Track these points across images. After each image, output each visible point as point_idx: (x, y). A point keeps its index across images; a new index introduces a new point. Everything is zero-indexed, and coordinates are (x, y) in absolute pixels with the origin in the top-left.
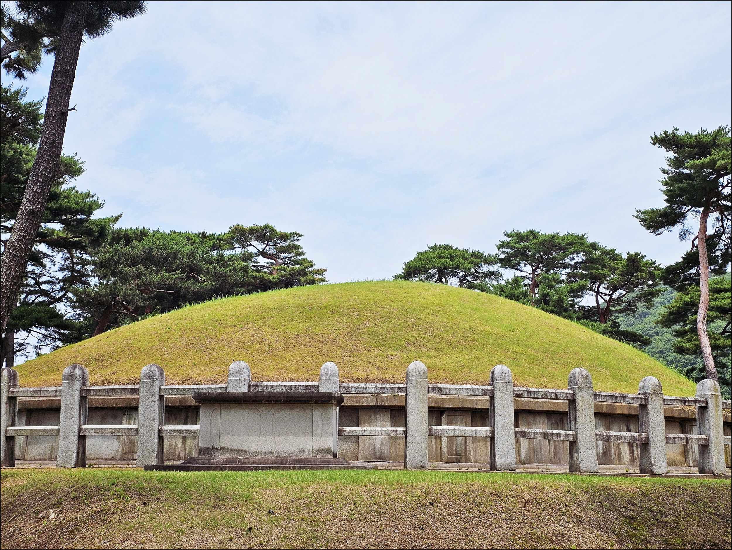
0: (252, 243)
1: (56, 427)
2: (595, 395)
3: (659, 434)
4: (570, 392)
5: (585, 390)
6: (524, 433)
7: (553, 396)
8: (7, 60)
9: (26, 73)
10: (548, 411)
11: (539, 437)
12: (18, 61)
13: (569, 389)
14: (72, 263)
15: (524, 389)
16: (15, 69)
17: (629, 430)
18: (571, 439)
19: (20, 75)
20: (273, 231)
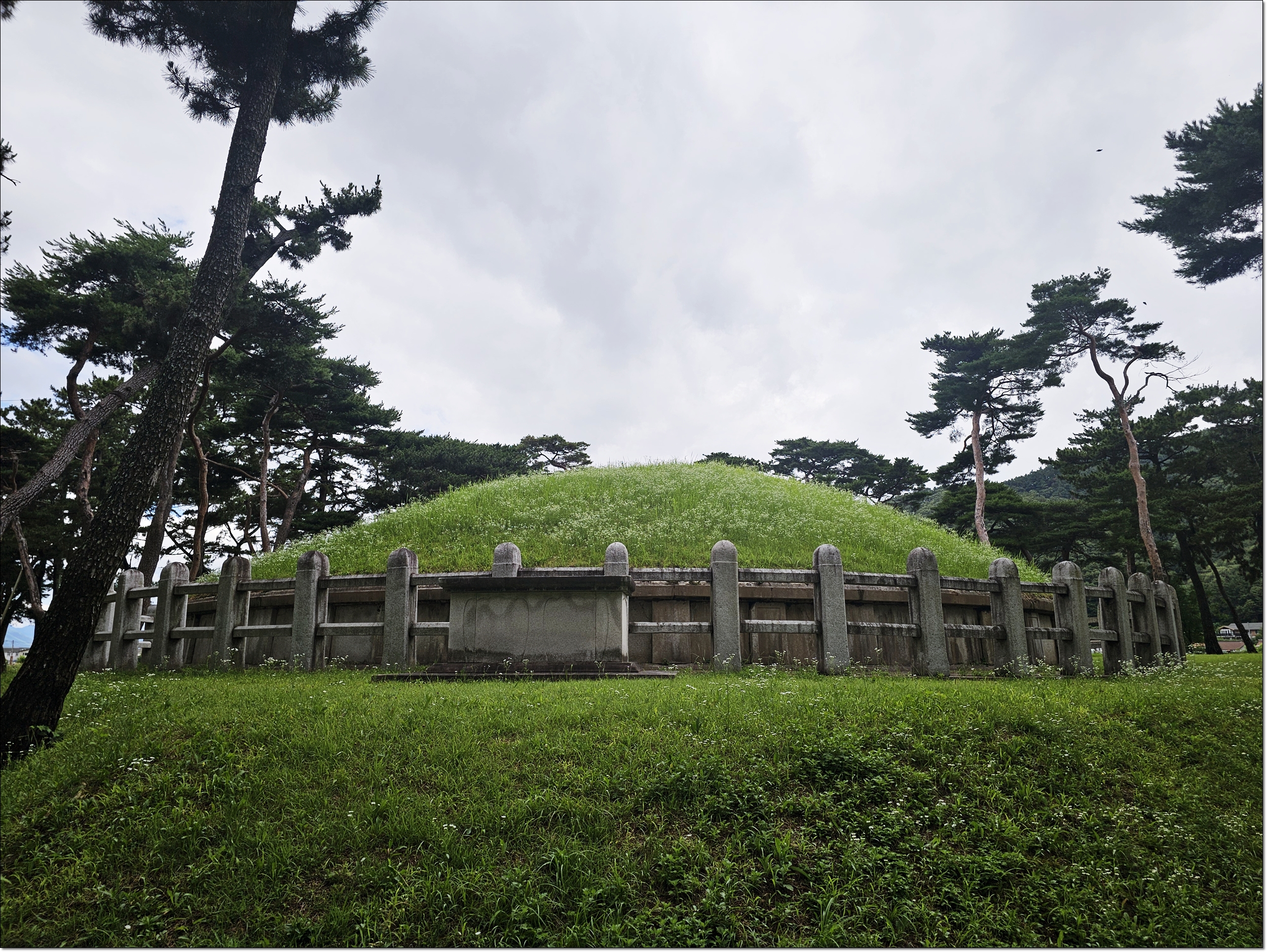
0: (543, 452)
1: (289, 626)
2: (942, 580)
3: (1018, 627)
4: (910, 576)
5: (929, 574)
6: (859, 627)
7: (891, 581)
8: (281, 248)
9: (302, 262)
10: (875, 602)
11: (876, 632)
12: (292, 248)
13: (908, 574)
14: (377, 474)
15: (856, 574)
16: (290, 258)
17: (979, 622)
18: (914, 634)
19: (295, 265)
20: (561, 439)
